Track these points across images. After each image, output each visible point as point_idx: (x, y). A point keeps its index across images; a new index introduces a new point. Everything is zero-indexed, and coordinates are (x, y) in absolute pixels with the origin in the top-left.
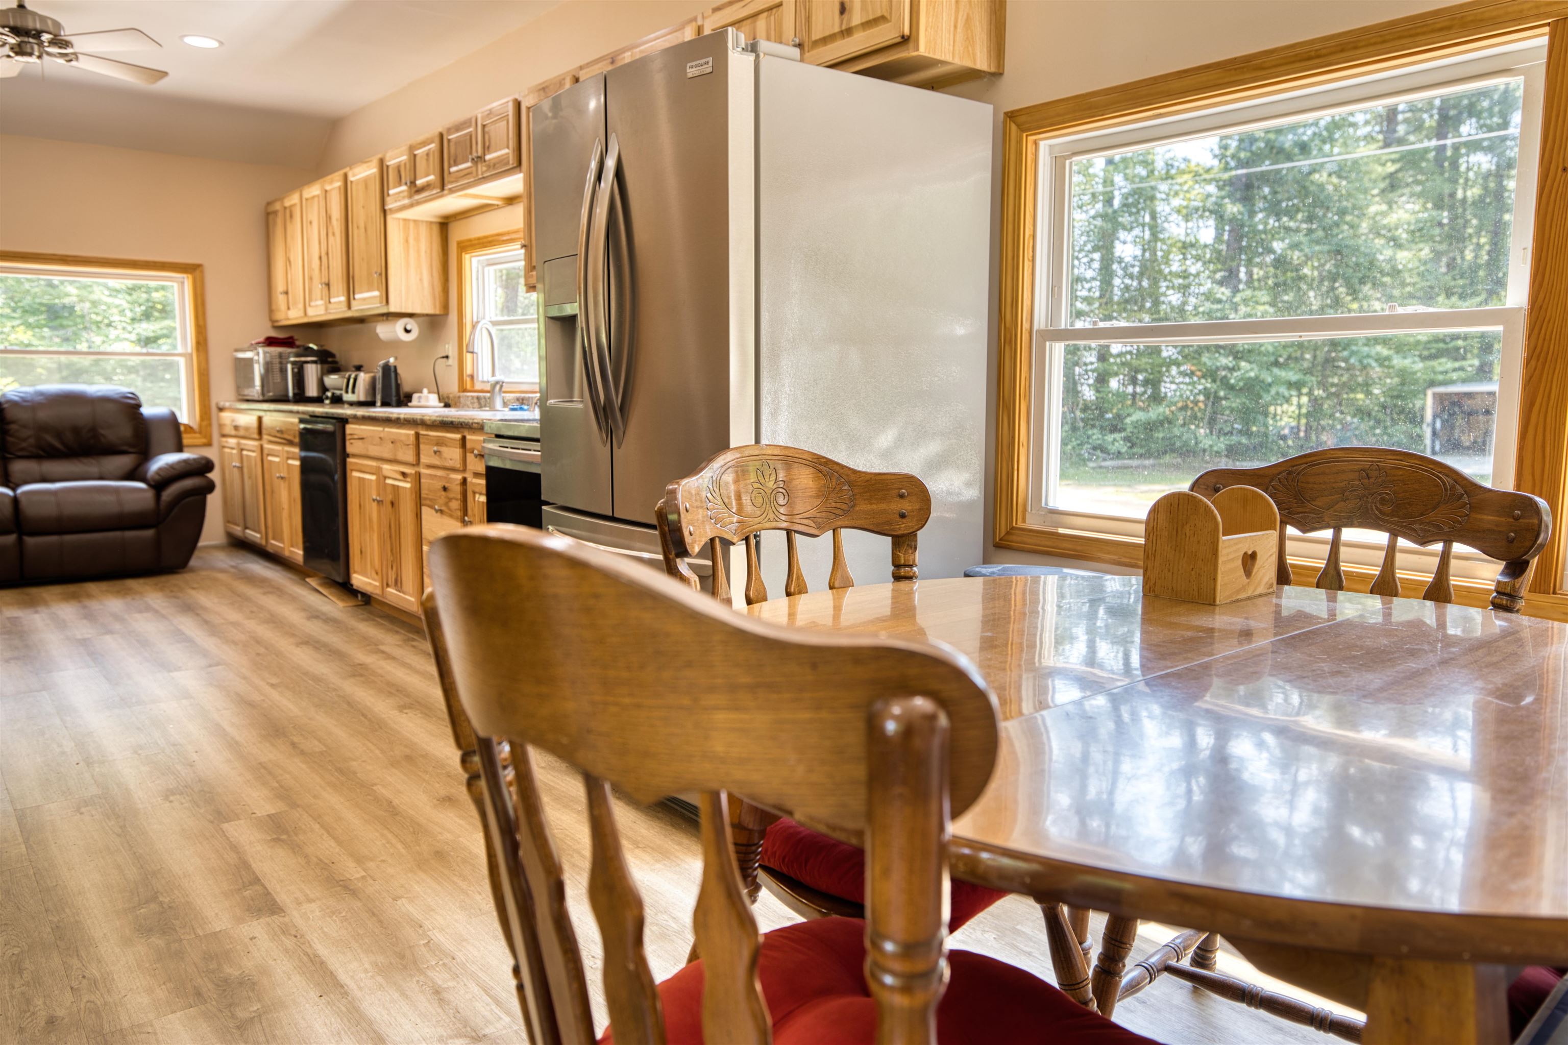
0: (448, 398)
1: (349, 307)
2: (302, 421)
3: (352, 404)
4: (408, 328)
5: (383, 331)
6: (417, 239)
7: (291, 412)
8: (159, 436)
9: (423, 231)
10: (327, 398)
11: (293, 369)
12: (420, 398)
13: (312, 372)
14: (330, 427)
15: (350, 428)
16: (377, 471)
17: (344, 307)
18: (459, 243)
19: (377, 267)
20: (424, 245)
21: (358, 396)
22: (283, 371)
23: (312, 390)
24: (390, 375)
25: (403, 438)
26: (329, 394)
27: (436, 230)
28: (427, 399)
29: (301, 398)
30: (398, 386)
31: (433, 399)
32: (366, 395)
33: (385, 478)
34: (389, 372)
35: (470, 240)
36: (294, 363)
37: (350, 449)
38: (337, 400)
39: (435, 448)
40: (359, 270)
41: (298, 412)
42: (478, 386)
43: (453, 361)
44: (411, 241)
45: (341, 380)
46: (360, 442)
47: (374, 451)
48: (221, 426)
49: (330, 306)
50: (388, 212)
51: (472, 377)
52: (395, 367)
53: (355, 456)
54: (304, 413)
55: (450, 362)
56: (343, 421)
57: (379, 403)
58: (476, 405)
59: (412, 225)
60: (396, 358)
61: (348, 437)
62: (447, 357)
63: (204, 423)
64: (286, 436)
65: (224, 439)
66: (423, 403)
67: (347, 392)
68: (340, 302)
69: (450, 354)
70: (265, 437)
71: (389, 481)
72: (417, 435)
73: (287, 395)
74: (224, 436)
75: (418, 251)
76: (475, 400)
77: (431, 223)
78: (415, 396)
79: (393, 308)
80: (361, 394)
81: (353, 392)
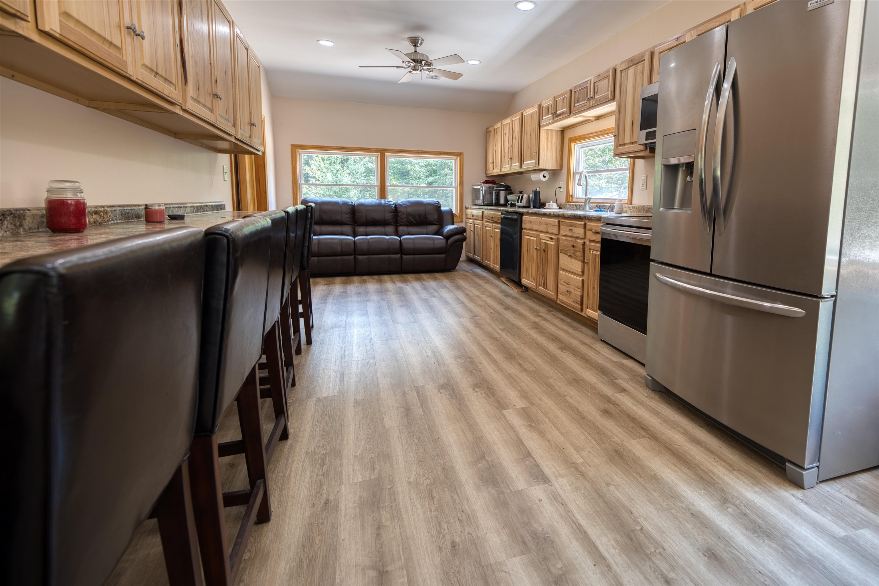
0: (561, 205)
1: (521, 167)
2: (502, 214)
3: (519, 207)
4: (545, 175)
5: (534, 177)
6: (552, 138)
7: (497, 210)
8: (447, 218)
9: (554, 134)
10: (509, 205)
11: (495, 193)
12: (549, 205)
13: (502, 194)
14: (515, 217)
15: (524, 217)
16: (537, 236)
17: (518, 167)
18: (569, 139)
19: (534, 150)
20: (554, 141)
21: (523, 204)
22: (491, 194)
23: (502, 201)
24: (537, 195)
25: (552, 223)
26: (510, 203)
27: (559, 133)
28: (553, 205)
29: (498, 204)
30: (540, 199)
31: (555, 206)
32: (526, 203)
33: (541, 239)
34: (536, 194)
35: (576, 137)
36: (496, 190)
37: (524, 226)
38: (513, 205)
39: (570, 228)
40: (526, 152)
41: (501, 210)
42: (574, 200)
43: (564, 190)
44: (549, 139)
45: (515, 197)
46: (529, 224)
47: (536, 227)
48: (466, 215)
49: (512, 167)
50: (541, 127)
51: (572, 196)
52: (539, 192)
53: (525, 229)
54: (503, 210)
55: (562, 190)
56: (521, 214)
57: (532, 207)
58: (575, 208)
59: (550, 131)
60: (540, 188)
61: (523, 221)
62: (561, 188)
63: (461, 213)
64: (494, 220)
65: (468, 220)
66: (550, 207)
67: (518, 202)
68: (517, 165)
69: (562, 186)
70: (485, 220)
71: (543, 241)
72: (559, 222)
73: (492, 203)
74: (467, 218)
75: (552, 143)
76: (574, 206)
77: (558, 130)
78: (547, 204)
79: (541, 167)
80: (524, 203)
81: (521, 202)
